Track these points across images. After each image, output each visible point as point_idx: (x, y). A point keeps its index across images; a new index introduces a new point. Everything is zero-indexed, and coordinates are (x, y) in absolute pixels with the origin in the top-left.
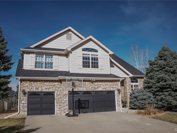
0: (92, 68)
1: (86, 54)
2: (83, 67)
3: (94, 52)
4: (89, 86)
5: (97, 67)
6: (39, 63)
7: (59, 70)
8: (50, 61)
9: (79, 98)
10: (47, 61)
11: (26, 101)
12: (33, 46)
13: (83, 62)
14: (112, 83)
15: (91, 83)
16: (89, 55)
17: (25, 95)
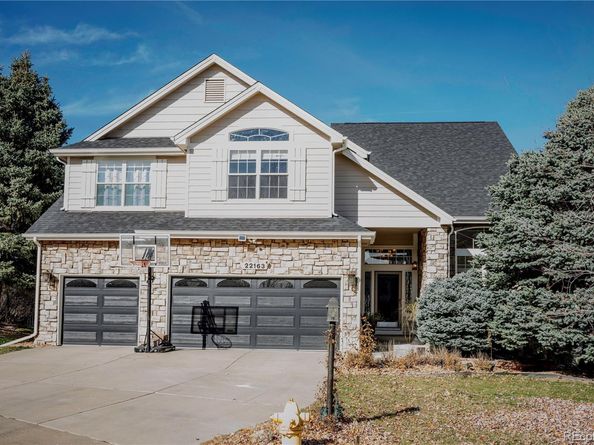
0: (261, 197)
1: (242, 152)
2: (229, 197)
3: (273, 139)
4: (237, 260)
5: (283, 194)
6: (109, 187)
7: (169, 209)
8: (144, 181)
9: (205, 298)
10: (136, 181)
11: (55, 302)
12: (93, 138)
13: (232, 179)
14: (328, 251)
15: (246, 250)
16: (254, 152)
17: (54, 286)
